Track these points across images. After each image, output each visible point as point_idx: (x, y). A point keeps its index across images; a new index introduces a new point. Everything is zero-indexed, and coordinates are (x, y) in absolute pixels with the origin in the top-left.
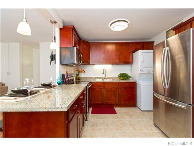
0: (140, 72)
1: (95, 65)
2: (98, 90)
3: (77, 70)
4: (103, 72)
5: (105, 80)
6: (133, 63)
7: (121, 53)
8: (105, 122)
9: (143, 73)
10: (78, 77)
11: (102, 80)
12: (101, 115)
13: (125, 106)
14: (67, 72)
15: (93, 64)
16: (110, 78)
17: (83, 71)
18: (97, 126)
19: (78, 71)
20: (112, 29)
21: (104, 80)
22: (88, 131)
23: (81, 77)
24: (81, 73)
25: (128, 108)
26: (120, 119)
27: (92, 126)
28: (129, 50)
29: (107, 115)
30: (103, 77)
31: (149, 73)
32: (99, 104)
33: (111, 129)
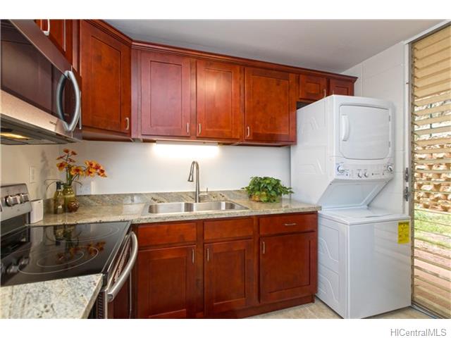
0: (334, 175)
1: (154, 145)
2: (170, 256)
3: (61, 166)
4: (191, 174)
6: (296, 144)
7: (258, 103)
9: (347, 178)
10: (70, 196)
15: (145, 141)
16: (214, 195)
17: (97, 168)
19: (69, 168)
23: (88, 196)
24: (84, 179)
28: (286, 94)
30: (188, 193)
31: (364, 178)
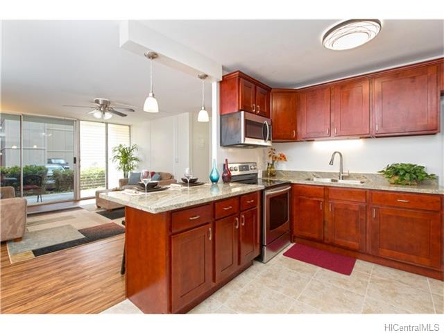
3: (270, 156)
4: (332, 160)
5: (341, 183)
6: (439, 131)
8: (299, 279)
10: (273, 170)
11: (332, 181)
12: (304, 263)
13: (396, 264)
14: (226, 160)
16: (357, 176)
18: (276, 279)
19: (273, 157)
20: (331, 48)
21: (337, 181)
22: (252, 280)
24: (278, 162)
25: (406, 274)
26: (348, 289)
27: (265, 276)
29: (319, 269)
30: (335, 173)
32: (313, 240)
33: (302, 298)
